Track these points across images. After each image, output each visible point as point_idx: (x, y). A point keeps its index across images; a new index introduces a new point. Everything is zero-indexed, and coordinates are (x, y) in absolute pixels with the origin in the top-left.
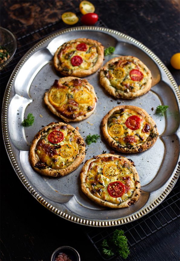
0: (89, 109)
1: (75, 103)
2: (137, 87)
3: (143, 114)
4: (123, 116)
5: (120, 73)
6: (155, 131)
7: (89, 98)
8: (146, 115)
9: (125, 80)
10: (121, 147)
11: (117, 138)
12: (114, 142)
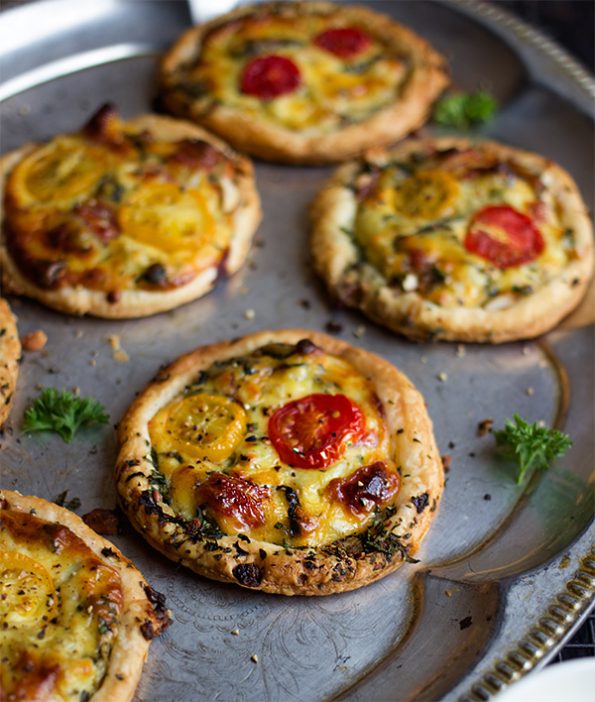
0: (151, 278)
2: (468, 289)
4: (290, 375)
5: (428, 198)
6: (404, 524)
7: (189, 232)
8: (406, 421)
9: (428, 230)
10: (159, 509)
11: (173, 463)
12: (137, 469)
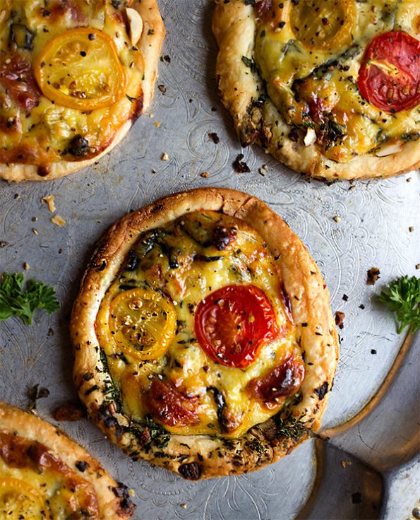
0: (75, 148)
1: (24, 88)
2: (361, 141)
3: (299, 307)
4: (210, 267)
5: (325, 21)
7: (103, 89)
8: (309, 315)
10: (115, 420)
11: (120, 364)
12: (93, 382)
